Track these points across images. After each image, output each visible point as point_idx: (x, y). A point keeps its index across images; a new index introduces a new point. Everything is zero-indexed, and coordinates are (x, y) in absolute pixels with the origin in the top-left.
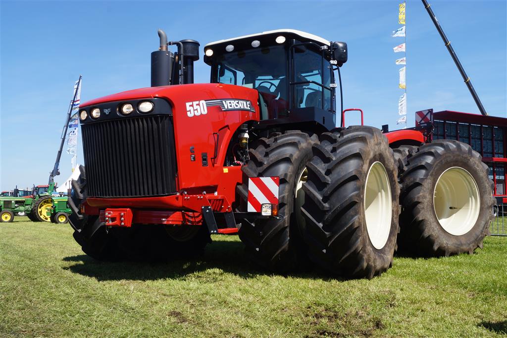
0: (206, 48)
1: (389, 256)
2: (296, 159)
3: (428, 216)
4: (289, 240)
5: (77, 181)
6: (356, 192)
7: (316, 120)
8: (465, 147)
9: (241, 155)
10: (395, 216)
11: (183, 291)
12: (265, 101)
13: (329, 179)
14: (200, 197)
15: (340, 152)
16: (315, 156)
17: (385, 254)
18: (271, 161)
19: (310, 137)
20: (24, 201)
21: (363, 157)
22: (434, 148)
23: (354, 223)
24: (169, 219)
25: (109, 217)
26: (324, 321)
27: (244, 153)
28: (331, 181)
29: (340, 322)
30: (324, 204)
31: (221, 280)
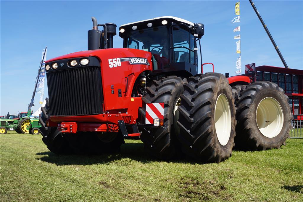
0: (120, 28)
1: (230, 150)
2: (174, 93)
3: (253, 126)
4: (170, 140)
5: (44, 108)
6: (210, 112)
7: (186, 69)
8: (275, 85)
9: (141, 91)
10: (233, 126)
11: (108, 171)
12: (156, 59)
13: (193, 104)
14: (117, 115)
15: (200, 88)
16: (186, 91)
17: (227, 148)
18: (159, 94)
19: (182, 79)
20: (13, 121)
21: (213, 91)
22: (256, 86)
23: (208, 129)
24: (99, 128)
25: (63, 128)
26: (191, 186)
27: (143, 90)
28: (195, 105)
29: (200, 187)
30: (191, 119)
31: (130, 164)
